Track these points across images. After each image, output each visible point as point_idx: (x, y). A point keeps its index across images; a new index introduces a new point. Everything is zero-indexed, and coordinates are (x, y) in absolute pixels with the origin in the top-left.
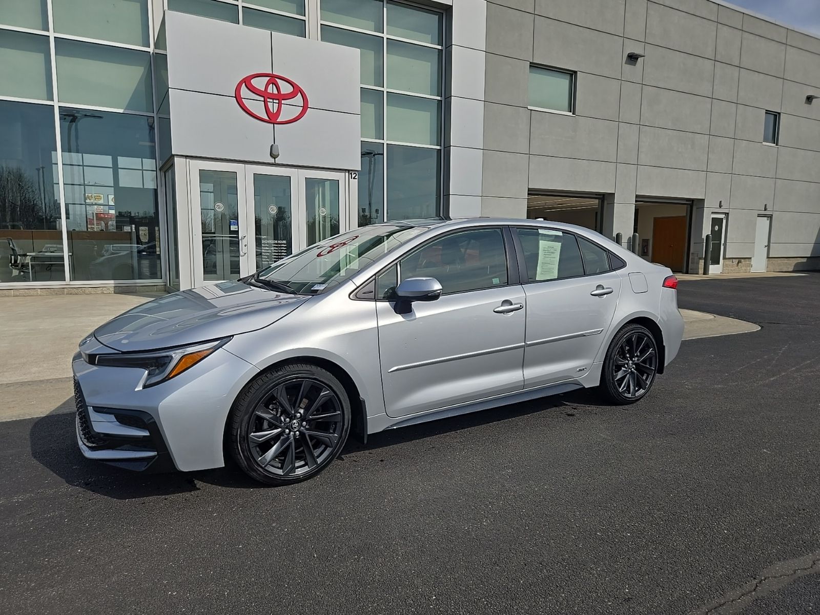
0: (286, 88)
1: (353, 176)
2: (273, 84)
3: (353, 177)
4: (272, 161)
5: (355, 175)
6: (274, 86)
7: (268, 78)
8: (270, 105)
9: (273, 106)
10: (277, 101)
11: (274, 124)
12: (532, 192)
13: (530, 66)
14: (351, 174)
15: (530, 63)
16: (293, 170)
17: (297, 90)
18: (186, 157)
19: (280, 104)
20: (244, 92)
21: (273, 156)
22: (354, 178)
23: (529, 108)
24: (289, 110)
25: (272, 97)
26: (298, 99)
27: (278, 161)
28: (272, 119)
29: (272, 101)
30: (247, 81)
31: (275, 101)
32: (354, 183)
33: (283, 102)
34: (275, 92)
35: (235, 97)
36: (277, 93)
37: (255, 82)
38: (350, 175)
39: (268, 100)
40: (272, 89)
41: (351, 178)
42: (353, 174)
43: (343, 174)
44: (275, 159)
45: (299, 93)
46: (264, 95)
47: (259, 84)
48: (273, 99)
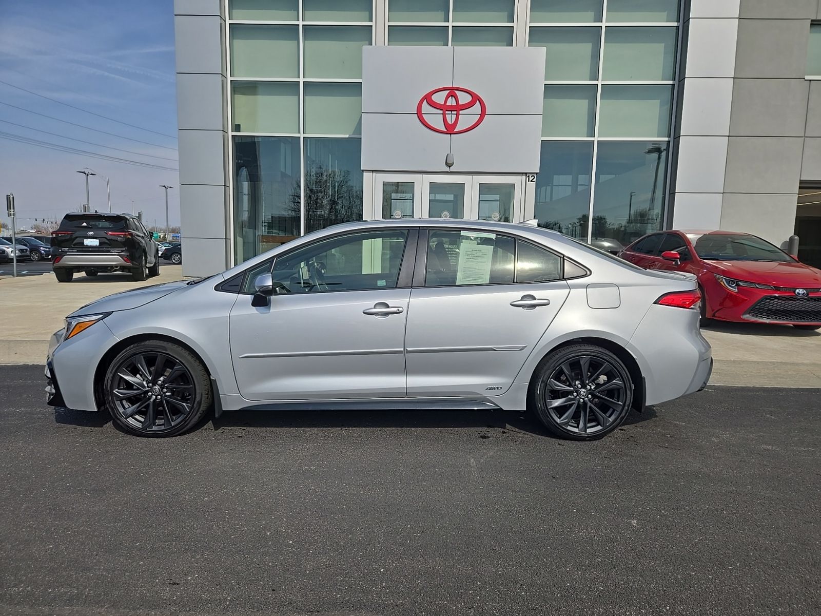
0: (464, 99)
1: (531, 179)
2: (452, 96)
4: (447, 169)
5: (533, 177)
6: (453, 98)
7: (449, 91)
8: (448, 117)
9: (451, 118)
10: (455, 112)
11: (451, 134)
12: (805, 185)
13: (811, 24)
14: (529, 176)
15: (812, 21)
16: (470, 177)
17: (476, 98)
18: (373, 171)
19: (458, 115)
20: (426, 107)
21: (449, 165)
22: (531, 181)
23: (807, 78)
24: (466, 119)
25: (451, 109)
26: (477, 108)
27: (453, 169)
28: (450, 130)
29: (450, 112)
30: (428, 98)
31: (453, 112)
32: (532, 186)
33: (461, 112)
34: (454, 103)
36: (455, 104)
37: (435, 98)
38: (527, 179)
39: (447, 112)
40: (451, 102)
41: (529, 181)
42: (530, 176)
43: (519, 178)
44: (450, 167)
45: (478, 101)
46: (444, 108)
47: (439, 98)
48: (451, 111)
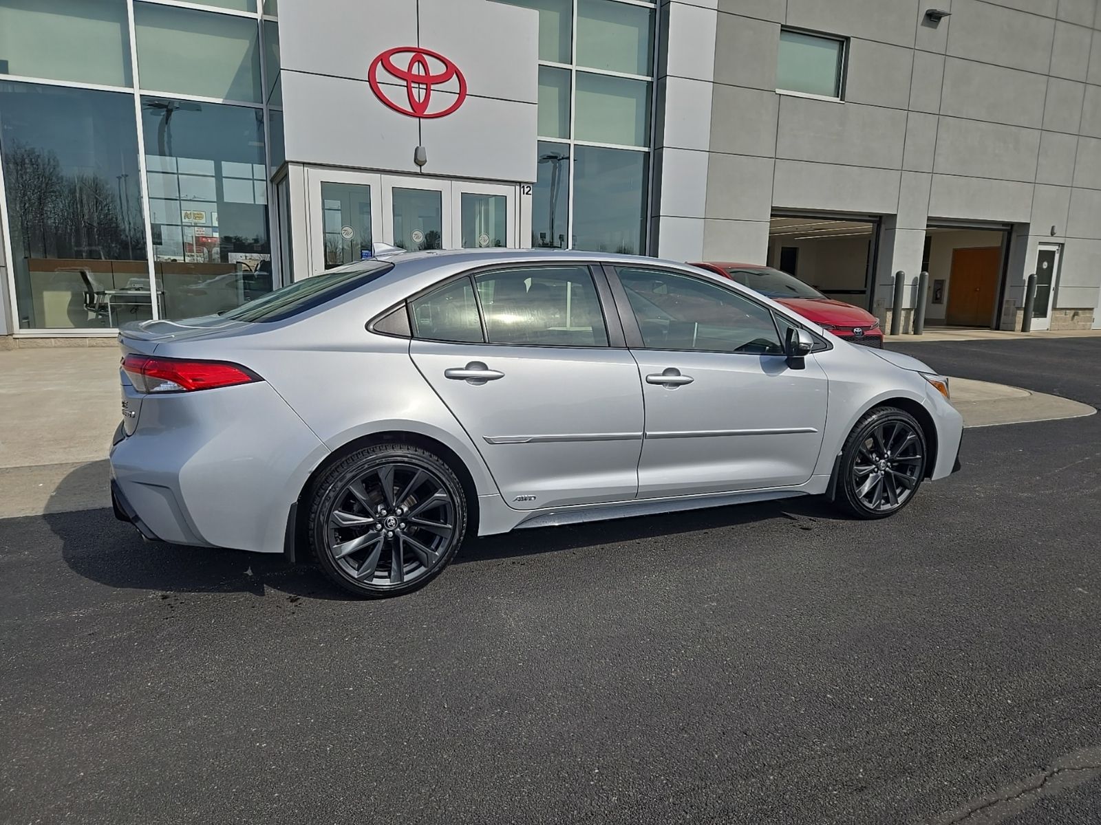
0: (437, 68)
1: (526, 190)
2: (419, 61)
3: (525, 192)
4: (417, 169)
5: (529, 189)
6: (420, 65)
7: (413, 54)
8: (415, 91)
9: (419, 93)
10: (424, 86)
11: (420, 118)
12: (776, 212)
13: (782, 30)
14: (523, 187)
15: (782, 26)
16: (447, 182)
17: (452, 70)
18: (304, 164)
19: (428, 90)
20: (381, 73)
21: (419, 163)
22: (527, 194)
23: (778, 91)
24: (441, 98)
25: (418, 80)
26: (453, 83)
27: (425, 169)
28: (418, 110)
29: (417, 85)
30: (384, 59)
31: (421, 86)
32: (528, 200)
33: (433, 87)
34: (422, 73)
35: (369, 81)
36: (424, 75)
37: (395, 60)
38: (522, 190)
39: (413, 85)
40: (417, 70)
41: (523, 193)
42: (525, 187)
43: (512, 188)
44: (421, 166)
45: (454, 74)
46: (407, 78)
47: (401, 62)
48: (419, 83)
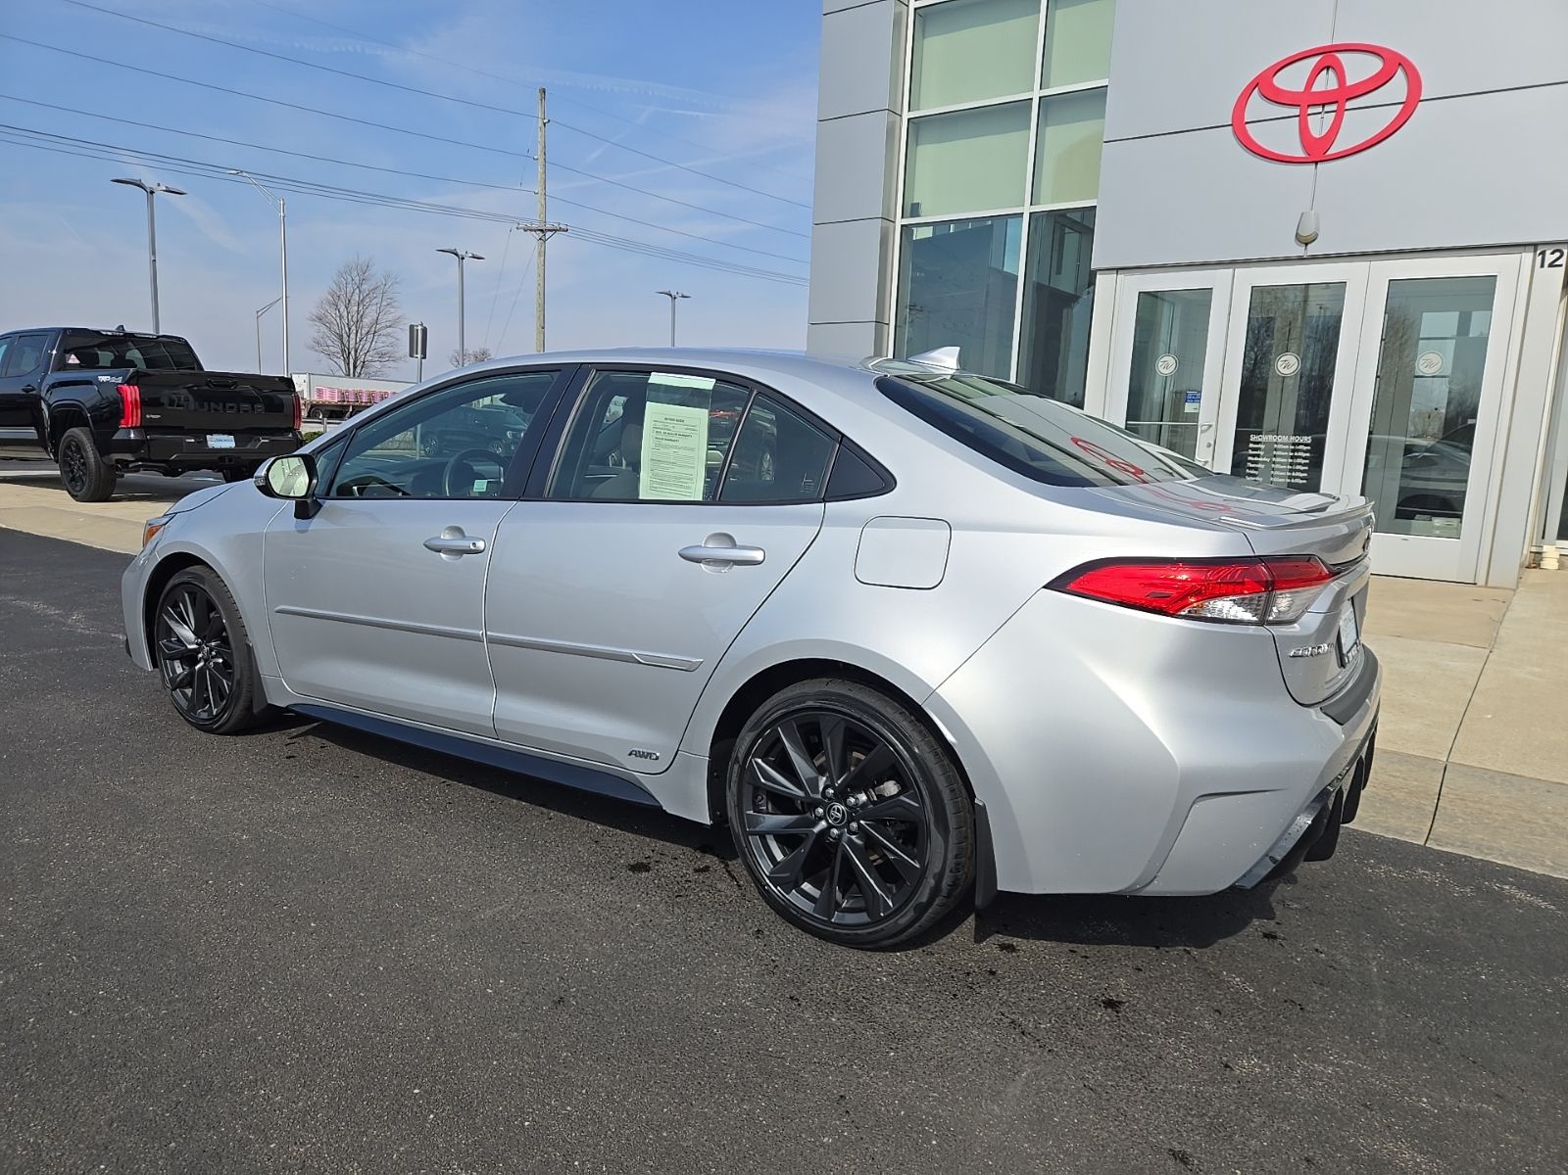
0: (1359, 68)
1: (1549, 258)
2: (1328, 67)
3: (1546, 263)
4: (1299, 250)
5: (1557, 254)
6: (1331, 72)
7: (1320, 57)
8: (1314, 121)
9: (1319, 125)
10: (1334, 107)
11: (1317, 163)
14: (1543, 253)
16: (1362, 265)
17: (1393, 63)
18: (1118, 270)
19: (1340, 113)
20: (1257, 106)
21: (1303, 239)
22: (1551, 265)
25: (1323, 100)
27: (1314, 249)
29: (1320, 109)
30: (1263, 85)
31: (1327, 108)
32: (1552, 280)
33: (1349, 105)
34: (1333, 86)
36: (1336, 87)
37: (1281, 81)
38: (1539, 258)
39: (1310, 111)
40: (1327, 82)
41: (1542, 266)
42: (1548, 253)
43: (1511, 259)
44: (1306, 244)
45: (1400, 73)
46: (1305, 101)
48: (1323, 105)
